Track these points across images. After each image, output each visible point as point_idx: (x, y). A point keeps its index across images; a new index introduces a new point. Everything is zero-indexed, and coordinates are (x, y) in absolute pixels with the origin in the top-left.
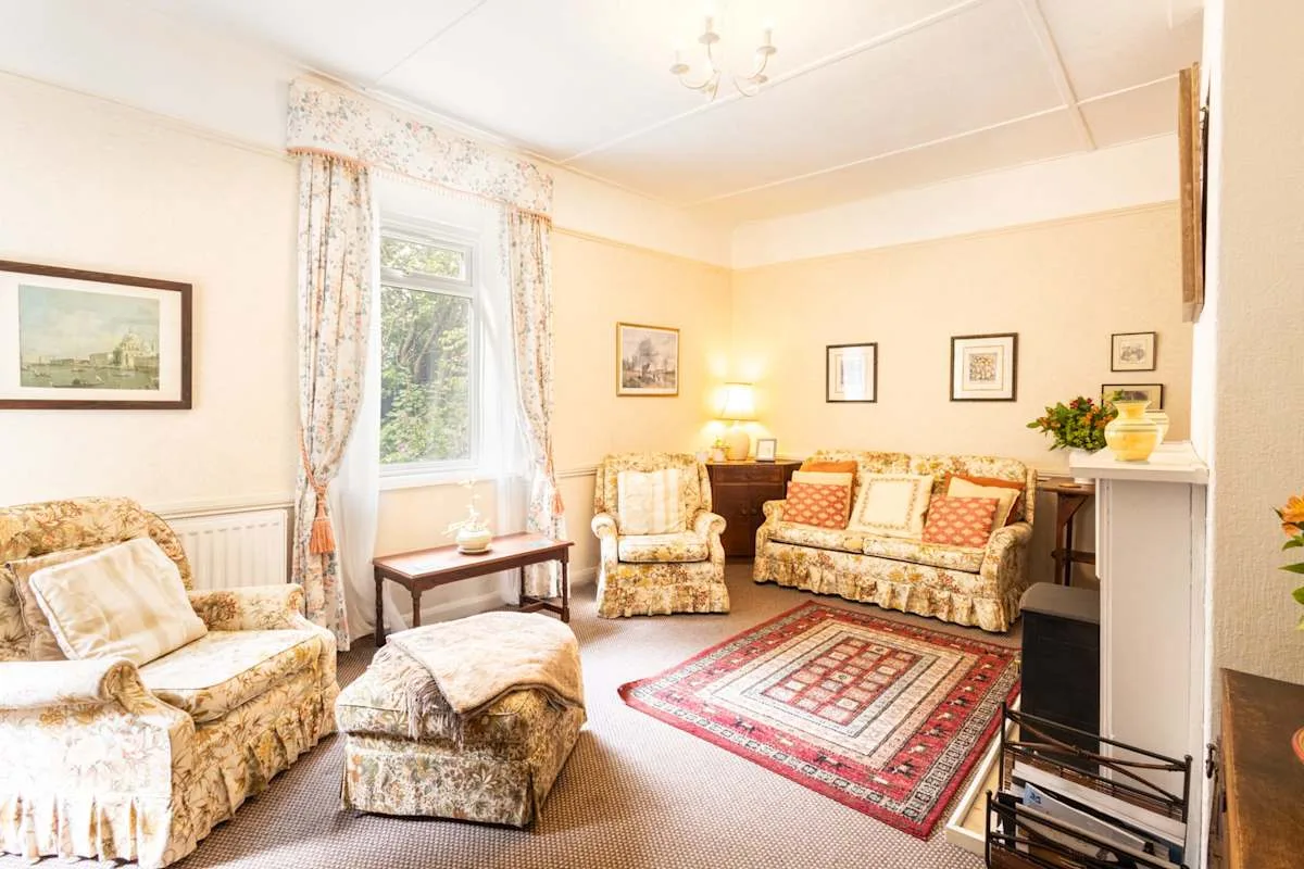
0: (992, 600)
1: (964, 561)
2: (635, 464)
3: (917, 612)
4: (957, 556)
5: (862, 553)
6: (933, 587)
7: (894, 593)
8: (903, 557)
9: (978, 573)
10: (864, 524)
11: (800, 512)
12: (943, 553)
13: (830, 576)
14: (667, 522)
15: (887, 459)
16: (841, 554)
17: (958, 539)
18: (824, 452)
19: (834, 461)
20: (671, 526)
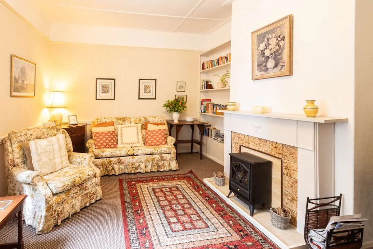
0: (174, 161)
1: (167, 150)
2: (31, 135)
3: (153, 171)
4: (165, 149)
5: (134, 155)
6: (158, 161)
7: (146, 167)
8: (149, 153)
9: (170, 153)
10: (124, 144)
11: (102, 144)
12: (161, 149)
13: (122, 166)
14: (62, 163)
15: (124, 120)
16: (126, 157)
17: (158, 143)
18: (99, 118)
19: (104, 122)
20: (64, 164)
